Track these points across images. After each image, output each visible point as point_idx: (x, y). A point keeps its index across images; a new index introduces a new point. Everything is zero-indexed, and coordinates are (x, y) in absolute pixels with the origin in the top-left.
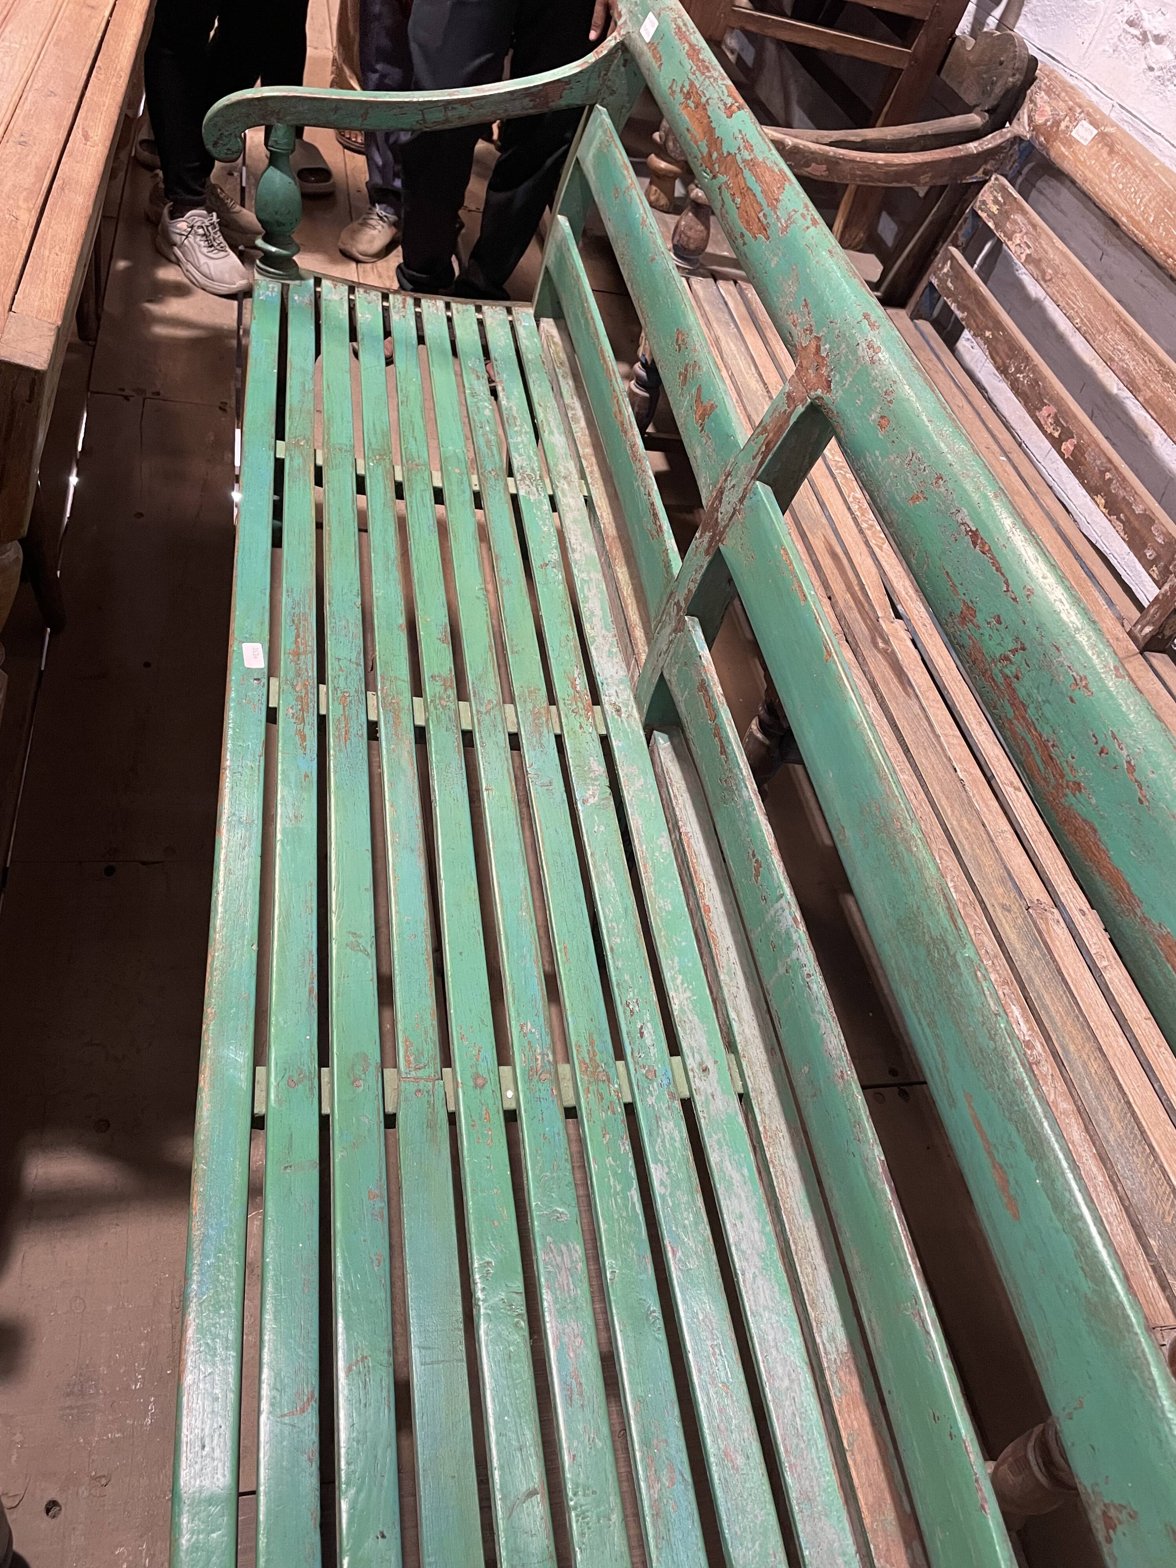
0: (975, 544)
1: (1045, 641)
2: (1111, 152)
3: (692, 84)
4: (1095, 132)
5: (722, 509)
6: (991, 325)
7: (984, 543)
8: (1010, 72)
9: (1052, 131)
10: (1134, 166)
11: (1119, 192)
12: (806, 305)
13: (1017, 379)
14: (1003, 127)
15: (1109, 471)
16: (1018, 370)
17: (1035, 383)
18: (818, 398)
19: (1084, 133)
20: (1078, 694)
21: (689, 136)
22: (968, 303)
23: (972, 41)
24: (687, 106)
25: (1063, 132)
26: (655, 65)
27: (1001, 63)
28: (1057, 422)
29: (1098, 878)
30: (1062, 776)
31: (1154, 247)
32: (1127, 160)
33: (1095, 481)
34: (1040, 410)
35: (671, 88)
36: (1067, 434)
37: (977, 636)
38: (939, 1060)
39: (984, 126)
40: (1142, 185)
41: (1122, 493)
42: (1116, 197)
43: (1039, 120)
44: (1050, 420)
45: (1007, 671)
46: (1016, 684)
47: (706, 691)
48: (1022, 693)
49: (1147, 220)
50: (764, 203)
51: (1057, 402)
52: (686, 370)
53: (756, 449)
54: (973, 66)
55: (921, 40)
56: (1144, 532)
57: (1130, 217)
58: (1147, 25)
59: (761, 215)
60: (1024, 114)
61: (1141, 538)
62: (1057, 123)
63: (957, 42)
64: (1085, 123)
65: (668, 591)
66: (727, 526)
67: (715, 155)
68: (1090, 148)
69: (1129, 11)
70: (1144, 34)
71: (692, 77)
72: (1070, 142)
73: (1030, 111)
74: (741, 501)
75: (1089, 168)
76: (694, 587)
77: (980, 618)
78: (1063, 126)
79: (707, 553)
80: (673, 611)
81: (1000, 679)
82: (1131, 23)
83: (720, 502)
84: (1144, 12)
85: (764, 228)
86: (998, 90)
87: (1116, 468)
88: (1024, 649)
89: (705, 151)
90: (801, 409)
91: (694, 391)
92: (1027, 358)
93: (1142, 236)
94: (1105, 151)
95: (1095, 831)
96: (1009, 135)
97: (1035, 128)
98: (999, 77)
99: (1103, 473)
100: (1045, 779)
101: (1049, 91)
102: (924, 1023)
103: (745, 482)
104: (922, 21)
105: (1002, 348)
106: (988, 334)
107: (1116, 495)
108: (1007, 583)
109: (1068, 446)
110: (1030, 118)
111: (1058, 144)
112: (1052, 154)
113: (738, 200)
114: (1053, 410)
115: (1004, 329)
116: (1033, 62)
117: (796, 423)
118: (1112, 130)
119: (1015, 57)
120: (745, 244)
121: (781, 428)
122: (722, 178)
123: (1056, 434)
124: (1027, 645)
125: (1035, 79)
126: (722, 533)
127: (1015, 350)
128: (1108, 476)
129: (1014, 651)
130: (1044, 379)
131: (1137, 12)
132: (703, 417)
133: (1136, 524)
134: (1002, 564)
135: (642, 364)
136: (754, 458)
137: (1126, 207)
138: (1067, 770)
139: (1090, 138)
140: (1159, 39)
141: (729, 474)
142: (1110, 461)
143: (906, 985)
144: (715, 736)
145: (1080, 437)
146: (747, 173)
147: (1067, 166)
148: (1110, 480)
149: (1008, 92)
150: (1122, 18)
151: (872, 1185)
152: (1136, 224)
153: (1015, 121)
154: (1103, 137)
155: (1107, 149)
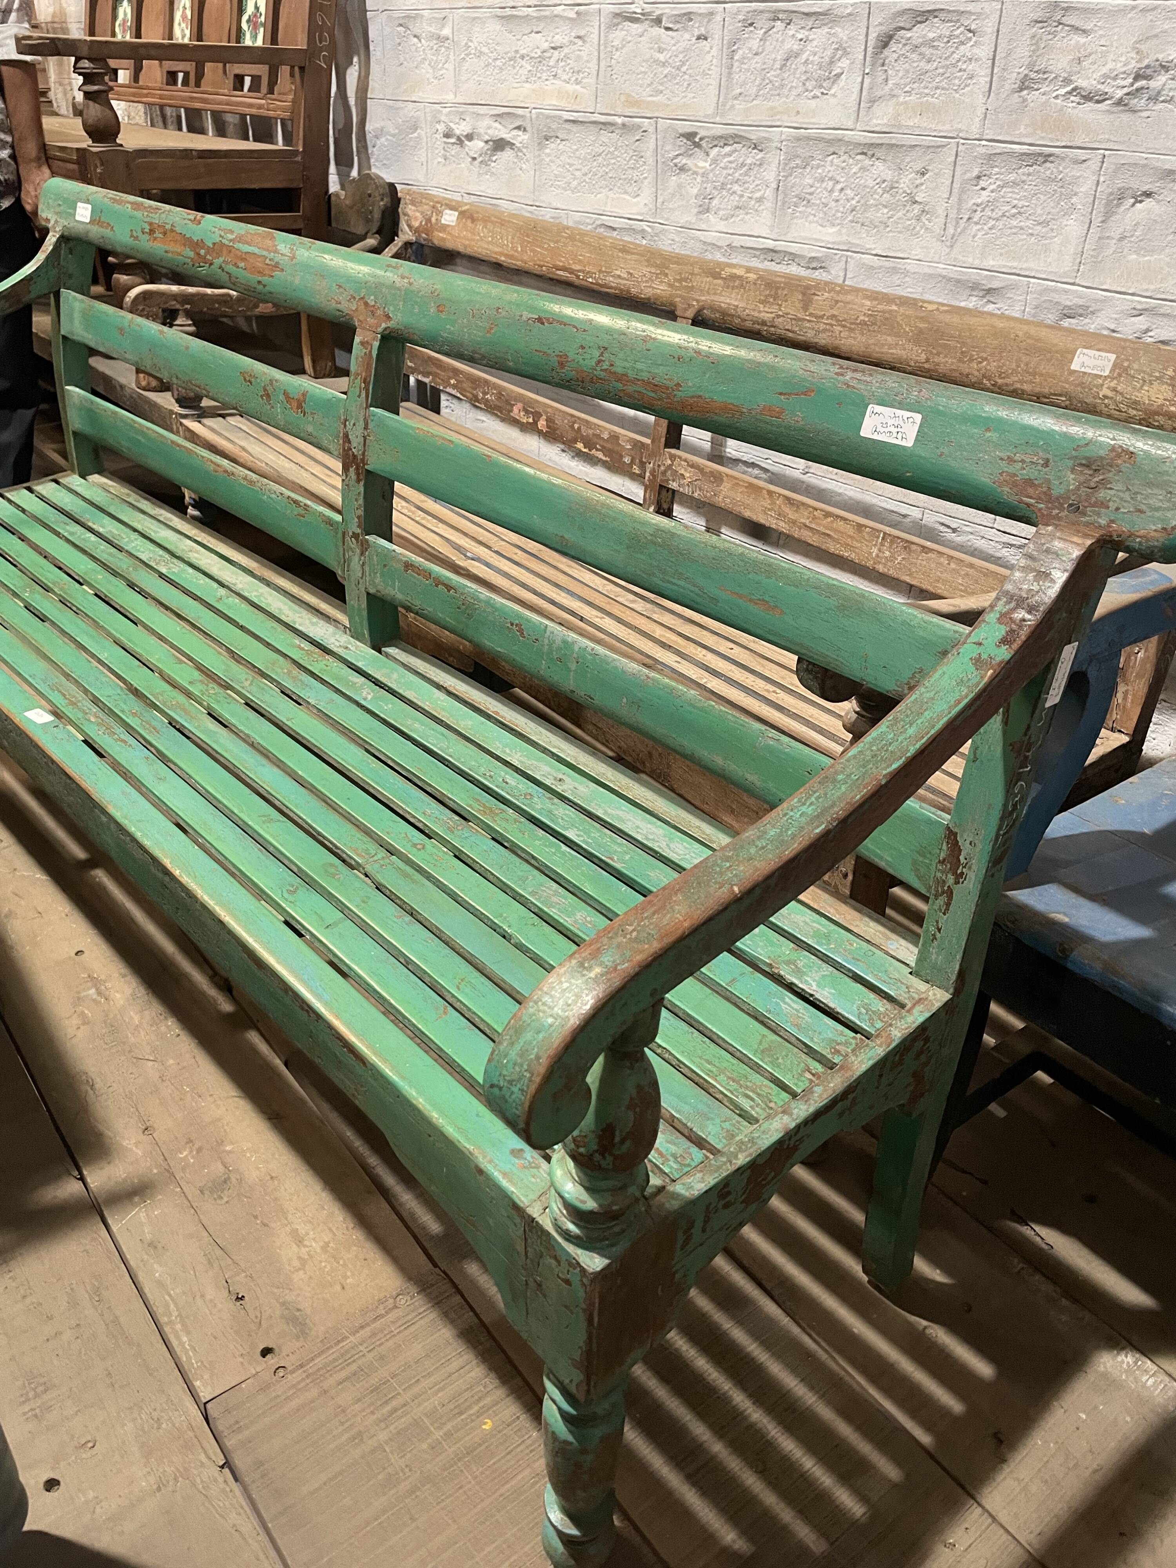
0: (543, 323)
1: (615, 336)
2: (473, 220)
3: (151, 224)
4: (456, 213)
5: (354, 444)
6: (451, 374)
7: (548, 319)
8: (378, 198)
9: (428, 226)
10: (492, 222)
11: (489, 243)
12: (340, 287)
13: (487, 400)
14: (393, 240)
15: (574, 422)
16: (485, 393)
17: (500, 395)
18: (385, 329)
19: (449, 218)
20: (649, 346)
21: (170, 255)
22: (429, 369)
23: (343, 193)
24: (155, 239)
25: (436, 224)
26: (107, 232)
27: (370, 195)
28: (527, 412)
29: (716, 418)
30: (667, 388)
31: (530, 266)
32: (486, 221)
33: (571, 435)
34: (512, 411)
35: (132, 236)
36: (537, 416)
37: (575, 365)
38: (696, 590)
39: (379, 244)
40: (504, 232)
41: (590, 432)
42: (491, 247)
43: (416, 224)
44: (522, 413)
45: (605, 367)
46: (613, 369)
47: (412, 565)
48: (620, 370)
49: (516, 251)
50: (265, 253)
51: (520, 398)
52: (265, 390)
53: (358, 390)
54: (351, 208)
55: (304, 204)
56: (616, 448)
57: (506, 255)
58: (458, 132)
59: (268, 261)
60: (403, 225)
61: (617, 453)
62: (429, 220)
63: (333, 198)
64: (448, 211)
65: (340, 535)
66: (363, 454)
67: (202, 252)
68: (458, 224)
69: (441, 128)
70: (459, 138)
71: (148, 220)
72: (444, 228)
73: (407, 221)
74: (366, 428)
75: (464, 238)
76: (361, 512)
77: (571, 355)
78: (433, 220)
79: (358, 481)
80: (353, 544)
81: (603, 374)
82: (447, 136)
83: (349, 442)
84: (451, 125)
85: (276, 266)
86: (377, 215)
87: (579, 418)
88: (606, 349)
89: (192, 254)
90: (376, 344)
91: (282, 397)
92: (486, 382)
93: (518, 263)
94: (469, 223)
95: (700, 396)
96: (400, 244)
97: (416, 231)
98: (373, 205)
99: (572, 427)
100: (660, 399)
101: (413, 203)
102: (675, 581)
103: (362, 414)
104: (298, 190)
105: (467, 385)
106: (452, 382)
107: (588, 436)
108: (575, 327)
109: (542, 424)
110: (409, 226)
111: (436, 233)
112: (436, 242)
113: (242, 265)
114: (520, 405)
115: (461, 372)
116: (392, 187)
117: (378, 355)
118: (467, 207)
119: (377, 187)
120: (265, 286)
121: (369, 365)
122: (218, 261)
123: (531, 420)
124: (606, 345)
125: (399, 200)
126: (363, 460)
127: (476, 382)
128: (576, 426)
129: (602, 355)
130: (504, 389)
131: (447, 126)
132: (300, 406)
133: (608, 446)
134: (565, 320)
135: (193, 506)
136: (359, 396)
137: (500, 250)
138: (667, 382)
139: (455, 219)
140: (470, 137)
141: (346, 420)
142: (572, 416)
143: (654, 574)
144: (437, 586)
145: (546, 413)
146: (238, 245)
147: (449, 245)
148: (579, 428)
149: (384, 213)
150: (439, 136)
151: (702, 709)
152: (511, 257)
153: (400, 233)
154: (462, 214)
155: (469, 221)
